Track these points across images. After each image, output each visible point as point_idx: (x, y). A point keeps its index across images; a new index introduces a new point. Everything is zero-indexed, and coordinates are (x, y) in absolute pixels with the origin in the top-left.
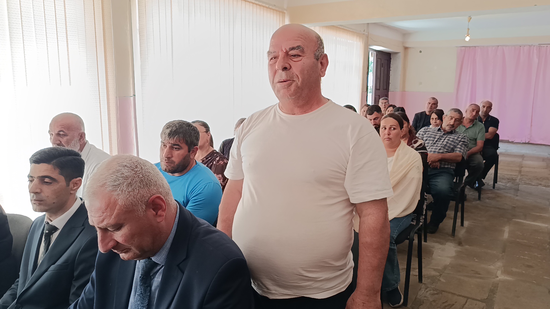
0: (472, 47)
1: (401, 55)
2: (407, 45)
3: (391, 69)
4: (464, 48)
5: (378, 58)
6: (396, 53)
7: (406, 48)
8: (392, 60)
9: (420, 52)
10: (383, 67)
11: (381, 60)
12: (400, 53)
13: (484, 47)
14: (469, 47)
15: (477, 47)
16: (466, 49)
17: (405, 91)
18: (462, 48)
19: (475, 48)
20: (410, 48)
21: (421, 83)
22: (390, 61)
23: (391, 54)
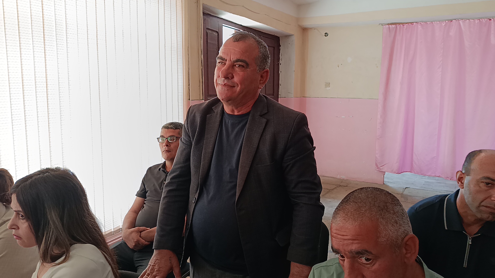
0: (407, 23)
1: (296, 40)
2: (307, 24)
3: (280, 62)
4: (393, 26)
6: (288, 36)
7: (304, 30)
8: (281, 48)
9: (325, 36)
12: (292, 37)
13: (426, 22)
14: (402, 25)
15: (415, 23)
16: (398, 27)
17: (305, 96)
18: (390, 26)
19: (411, 25)
20: (311, 28)
21: (328, 85)
22: (280, 50)
23: (280, 38)
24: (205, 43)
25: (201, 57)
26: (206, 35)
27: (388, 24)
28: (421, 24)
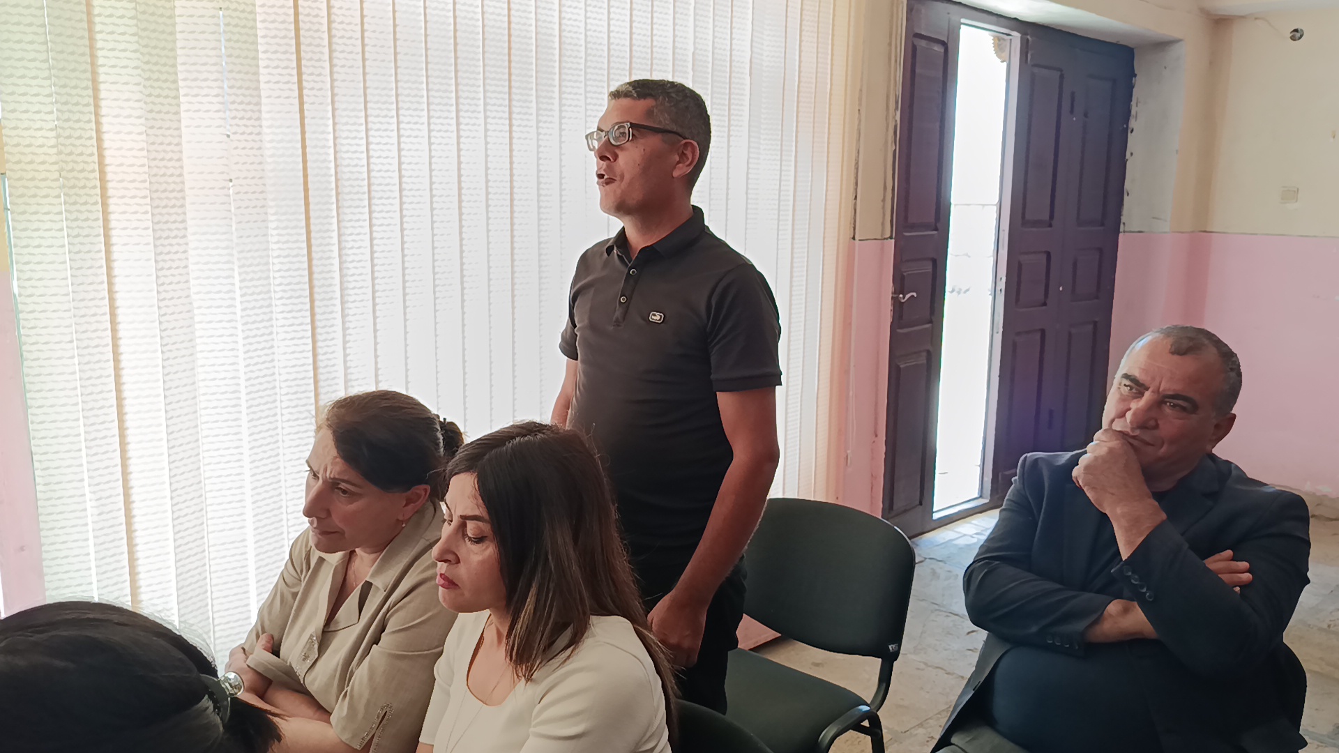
1: (1189, 54)
3: (1133, 123)
5: (1035, 65)
6: (1162, 45)
7: (1219, 24)
8: (1135, 80)
9: (1293, 38)
10: (1078, 109)
11: (1062, 77)
17: (1208, 230)
20: (1242, 18)
21: (1290, 194)
22: (1132, 87)
23: (1135, 51)
24: (908, 75)
25: (894, 117)
26: (912, 55)
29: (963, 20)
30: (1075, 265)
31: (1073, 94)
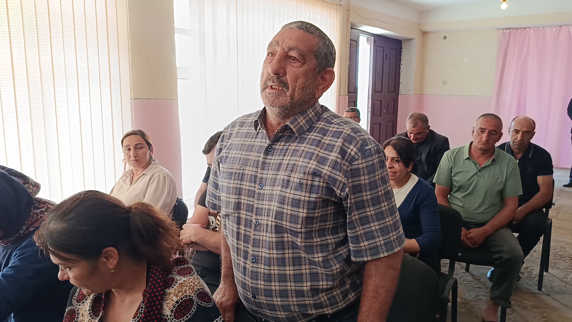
0: (520, 28)
1: (416, 44)
2: (427, 28)
3: (402, 62)
4: (508, 31)
5: (377, 46)
6: (409, 40)
7: (425, 33)
8: (403, 50)
9: (444, 39)
10: (388, 59)
11: (384, 49)
12: (413, 40)
13: (538, 27)
14: (516, 30)
15: (528, 29)
16: (512, 32)
17: (423, 94)
18: (505, 30)
19: (525, 30)
20: (431, 32)
21: (445, 83)
22: (401, 52)
23: (402, 41)
27: (503, 29)
28: (533, 29)
29: (360, 34)
30: (388, 104)
31: (386, 54)
